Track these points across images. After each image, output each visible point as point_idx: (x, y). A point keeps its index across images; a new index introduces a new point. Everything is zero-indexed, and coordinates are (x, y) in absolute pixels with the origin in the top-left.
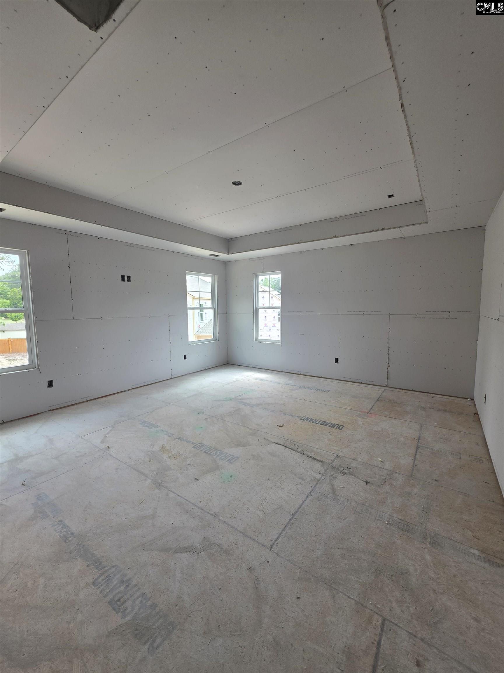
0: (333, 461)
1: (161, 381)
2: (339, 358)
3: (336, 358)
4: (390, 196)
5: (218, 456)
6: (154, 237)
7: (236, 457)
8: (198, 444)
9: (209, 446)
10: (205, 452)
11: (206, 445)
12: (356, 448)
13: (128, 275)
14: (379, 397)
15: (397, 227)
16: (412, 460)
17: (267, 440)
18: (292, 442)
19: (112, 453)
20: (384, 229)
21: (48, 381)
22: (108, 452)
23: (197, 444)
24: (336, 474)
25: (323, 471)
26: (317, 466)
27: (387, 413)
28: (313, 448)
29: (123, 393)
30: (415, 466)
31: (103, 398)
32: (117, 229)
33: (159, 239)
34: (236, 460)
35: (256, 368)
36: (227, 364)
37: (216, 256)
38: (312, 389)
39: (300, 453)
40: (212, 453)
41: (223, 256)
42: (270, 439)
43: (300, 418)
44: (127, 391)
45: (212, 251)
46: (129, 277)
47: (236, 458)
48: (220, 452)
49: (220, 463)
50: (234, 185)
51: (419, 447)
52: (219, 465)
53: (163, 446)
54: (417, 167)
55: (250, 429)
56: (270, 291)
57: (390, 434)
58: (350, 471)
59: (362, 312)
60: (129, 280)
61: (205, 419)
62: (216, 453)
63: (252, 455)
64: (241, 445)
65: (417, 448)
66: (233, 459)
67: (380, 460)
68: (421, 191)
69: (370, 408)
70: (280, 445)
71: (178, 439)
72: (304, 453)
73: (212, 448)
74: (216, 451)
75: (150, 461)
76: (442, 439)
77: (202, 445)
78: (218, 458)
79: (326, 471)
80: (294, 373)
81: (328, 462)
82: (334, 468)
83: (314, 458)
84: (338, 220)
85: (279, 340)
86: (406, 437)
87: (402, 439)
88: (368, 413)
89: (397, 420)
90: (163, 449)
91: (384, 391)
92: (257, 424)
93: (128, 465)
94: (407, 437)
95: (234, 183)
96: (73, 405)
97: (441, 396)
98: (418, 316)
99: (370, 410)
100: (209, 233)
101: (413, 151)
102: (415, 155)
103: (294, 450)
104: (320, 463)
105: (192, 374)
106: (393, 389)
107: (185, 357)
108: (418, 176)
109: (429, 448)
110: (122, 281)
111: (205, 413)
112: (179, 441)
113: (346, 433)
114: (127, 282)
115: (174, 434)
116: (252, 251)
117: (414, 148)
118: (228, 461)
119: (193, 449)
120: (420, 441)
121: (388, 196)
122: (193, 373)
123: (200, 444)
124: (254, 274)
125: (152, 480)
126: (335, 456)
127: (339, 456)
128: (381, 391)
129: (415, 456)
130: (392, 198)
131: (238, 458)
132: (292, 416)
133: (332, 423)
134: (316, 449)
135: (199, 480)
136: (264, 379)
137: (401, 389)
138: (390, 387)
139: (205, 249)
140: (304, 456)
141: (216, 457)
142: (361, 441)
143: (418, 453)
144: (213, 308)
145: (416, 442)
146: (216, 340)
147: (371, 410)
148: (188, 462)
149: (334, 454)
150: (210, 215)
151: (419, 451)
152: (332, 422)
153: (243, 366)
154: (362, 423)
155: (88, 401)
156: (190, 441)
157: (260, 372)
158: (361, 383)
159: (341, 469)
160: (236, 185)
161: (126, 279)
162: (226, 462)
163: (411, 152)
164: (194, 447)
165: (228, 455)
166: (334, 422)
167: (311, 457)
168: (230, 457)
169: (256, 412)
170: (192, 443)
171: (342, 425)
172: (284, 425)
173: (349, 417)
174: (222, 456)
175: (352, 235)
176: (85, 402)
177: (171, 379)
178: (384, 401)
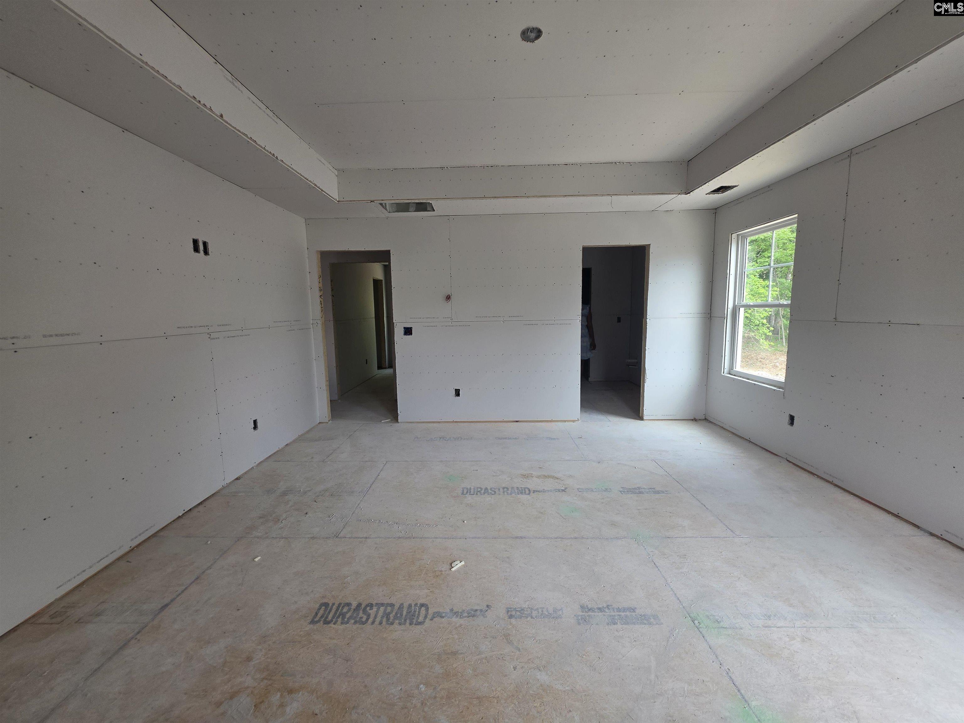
96: (812, 474)
133: (343, 622)
152: (342, 626)
155: (834, 485)
166: (337, 631)
171: (317, 625)
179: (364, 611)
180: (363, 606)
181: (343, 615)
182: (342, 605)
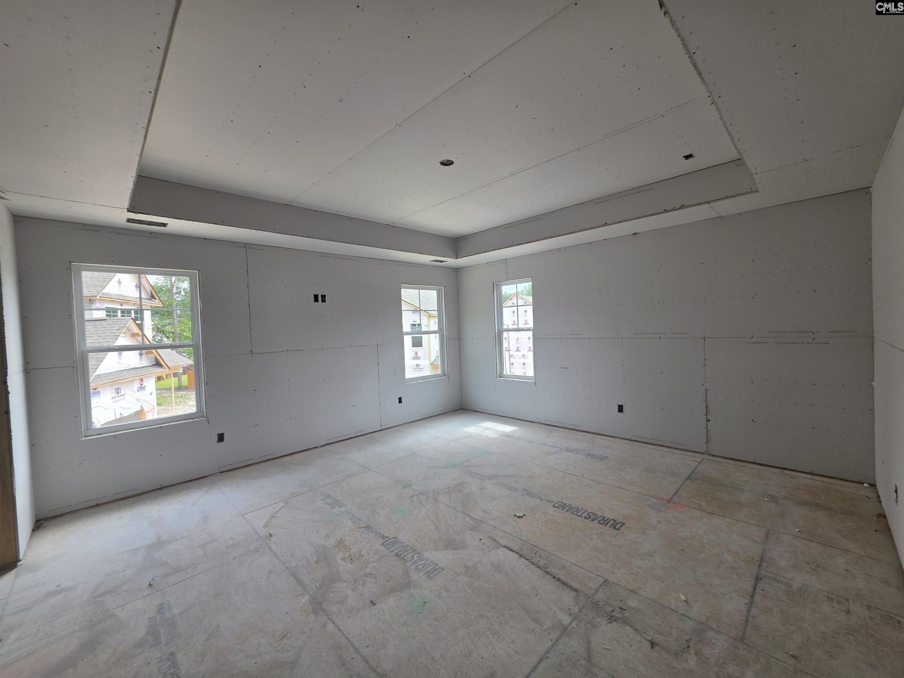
0: (597, 590)
1: (367, 434)
2: (624, 405)
3: (619, 405)
4: (687, 157)
5: (414, 563)
6: (352, 244)
7: (440, 568)
8: (391, 539)
9: (404, 545)
10: (397, 555)
11: (400, 543)
12: (640, 568)
13: (323, 294)
14: (690, 472)
15: (705, 203)
16: (746, 604)
17: (494, 540)
18: (532, 546)
19: (272, 544)
20: (683, 207)
21: (218, 434)
22: (268, 542)
23: (389, 538)
24: (598, 620)
25: (576, 610)
26: (568, 597)
27: (703, 503)
28: (565, 562)
29: (314, 450)
30: (751, 618)
31: (288, 457)
32: (303, 236)
33: (359, 245)
34: (438, 573)
35: (500, 416)
36: (461, 409)
37: (442, 261)
38: (579, 454)
39: (542, 570)
40: (406, 558)
41: (451, 262)
42: (497, 538)
43: (553, 504)
44: (320, 447)
45: (434, 255)
46: (323, 297)
47: (440, 570)
48: (418, 557)
49: (414, 576)
50: (444, 165)
51: (761, 579)
52: (412, 579)
53: (341, 538)
54: (716, 105)
55: (472, 518)
56: (517, 306)
57: (706, 546)
58: (624, 615)
59: (658, 334)
60: (324, 301)
61: (411, 496)
62: (413, 557)
63: (466, 566)
64: (452, 546)
65: (756, 579)
66: (435, 571)
67: (683, 598)
68: (733, 142)
69: (675, 492)
70: (513, 551)
71: (365, 528)
72: (549, 571)
73: (408, 549)
74: (412, 554)
75: (317, 562)
76: (808, 563)
77: (396, 541)
78: (413, 567)
79: (580, 610)
80: (555, 426)
81: (587, 592)
82: (596, 605)
83: (564, 583)
84: (610, 200)
85: (533, 376)
86: (736, 555)
87: (729, 558)
88: (669, 501)
89: (721, 518)
90: (340, 544)
91: (701, 462)
92: (485, 511)
93: (286, 567)
94: (738, 554)
95: (443, 164)
96: (249, 465)
97: (809, 476)
98: (754, 340)
99: (673, 496)
100: (428, 232)
101: (702, 78)
102: (706, 85)
103: (533, 564)
104: (574, 594)
105: (410, 424)
106: (719, 459)
107: (400, 401)
108: (721, 118)
109: (782, 583)
110: (314, 301)
111: (411, 487)
112: (366, 532)
113: (626, 538)
114: (321, 302)
115: (360, 520)
116: (488, 252)
117: (701, 74)
118: (427, 573)
119: (382, 547)
120: (764, 565)
121: (684, 157)
122: (412, 422)
123: (393, 539)
124: (494, 284)
125: (311, 596)
126: (602, 580)
127: (607, 582)
128: (697, 461)
129: (752, 596)
130: (691, 160)
131: (442, 569)
132: (541, 499)
133: (604, 517)
134: (569, 564)
135: (376, 604)
136: (509, 434)
137: (732, 459)
138: (713, 456)
139: (423, 254)
140: (549, 577)
141: (410, 565)
142: (652, 556)
143: (758, 590)
144: (440, 331)
145: (756, 567)
146: (445, 375)
147: (675, 496)
148: (368, 570)
149: (600, 578)
150: (422, 209)
151: (761, 585)
152: (605, 515)
153: (483, 413)
154: (657, 521)
155: (268, 460)
156: (381, 533)
157: (505, 423)
158: (663, 446)
159: (609, 609)
160: (446, 165)
161: (320, 298)
162: (423, 575)
163: (700, 80)
164: (383, 544)
165: (429, 562)
166: (608, 515)
167: (559, 580)
168: (431, 567)
169: (486, 488)
170: (383, 537)
171: (621, 521)
172: (524, 515)
173: (634, 508)
174: (419, 565)
175: (632, 219)
176: (264, 461)
177: (380, 430)
178: (701, 480)
179: (590, 517)
180: (590, 519)
181: (603, 519)
182: (604, 524)
